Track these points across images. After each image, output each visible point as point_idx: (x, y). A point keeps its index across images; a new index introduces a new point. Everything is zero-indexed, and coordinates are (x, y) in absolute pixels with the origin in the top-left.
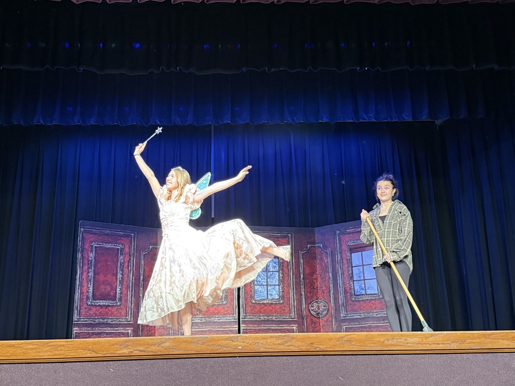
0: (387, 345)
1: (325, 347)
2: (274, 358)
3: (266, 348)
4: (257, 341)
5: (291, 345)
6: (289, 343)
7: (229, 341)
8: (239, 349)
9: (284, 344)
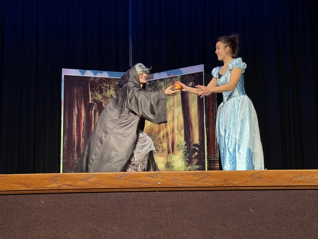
0: (295, 182)
1: (238, 183)
2: (190, 192)
3: (184, 184)
4: (175, 178)
5: (206, 182)
6: (204, 179)
7: (149, 177)
8: (159, 184)
9: (200, 180)
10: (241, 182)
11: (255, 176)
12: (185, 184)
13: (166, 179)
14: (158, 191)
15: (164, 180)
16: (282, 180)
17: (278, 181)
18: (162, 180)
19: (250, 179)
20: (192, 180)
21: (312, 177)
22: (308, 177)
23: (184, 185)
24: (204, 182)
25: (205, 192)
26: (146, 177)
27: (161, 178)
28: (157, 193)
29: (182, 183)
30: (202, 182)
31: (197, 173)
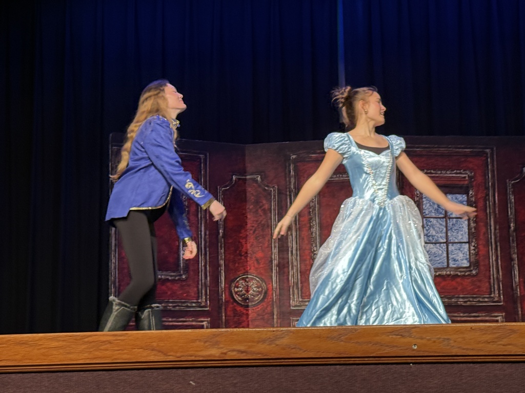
2: (478, 366)
3: (464, 349)
4: (446, 337)
5: (509, 344)
6: (505, 340)
7: (394, 337)
8: (414, 350)
9: (496, 342)
12: (467, 349)
13: (429, 340)
14: (413, 363)
15: (424, 341)
18: (419, 341)
20: (479, 342)
23: (464, 351)
24: (504, 345)
25: (507, 365)
26: (388, 336)
27: (417, 338)
28: (411, 367)
29: (459, 348)
30: (501, 344)
31: (489, 326)
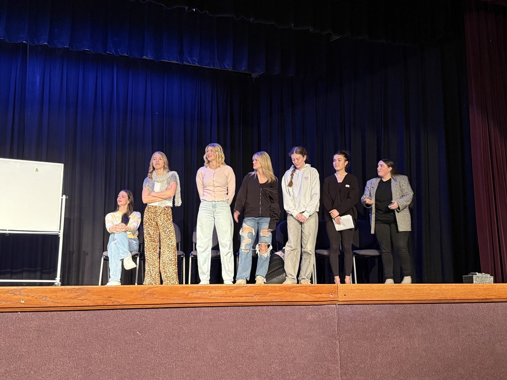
1: (124, 300)
2: (64, 313)
4: (44, 295)
5: (85, 299)
6: (83, 297)
7: (9, 294)
8: (22, 304)
9: (77, 298)
10: (129, 300)
11: (146, 292)
12: (57, 303)
13: (33, 297)
14: (20, 312)
15: (29, 298)
16: (177, 296)
17: (172, 298)
18: (26, 297)
19: (139, 296)
20: (66, 298)
21: (210, 292)
22: (205, 293)
24: (82, 300)
25: (82, 312)
26: (5, 294)
27: (25, 296)
28: (19, 314)
29: (52, 302)
30: (80, 299)
31: (74, 288)
